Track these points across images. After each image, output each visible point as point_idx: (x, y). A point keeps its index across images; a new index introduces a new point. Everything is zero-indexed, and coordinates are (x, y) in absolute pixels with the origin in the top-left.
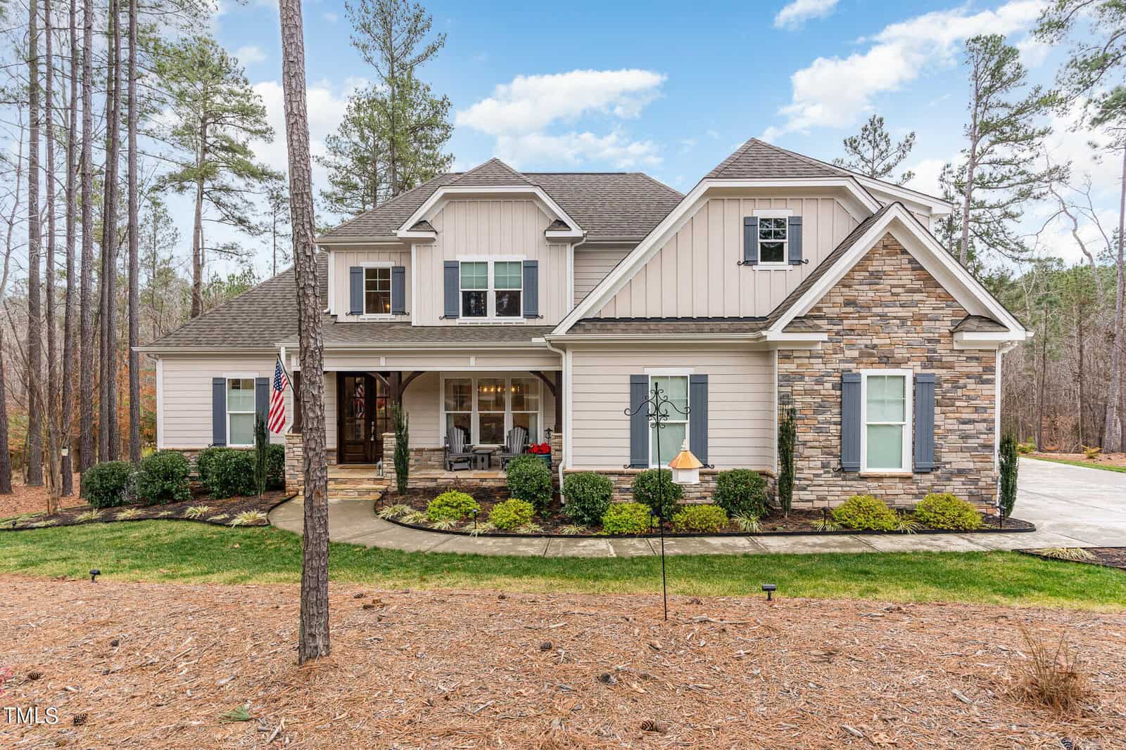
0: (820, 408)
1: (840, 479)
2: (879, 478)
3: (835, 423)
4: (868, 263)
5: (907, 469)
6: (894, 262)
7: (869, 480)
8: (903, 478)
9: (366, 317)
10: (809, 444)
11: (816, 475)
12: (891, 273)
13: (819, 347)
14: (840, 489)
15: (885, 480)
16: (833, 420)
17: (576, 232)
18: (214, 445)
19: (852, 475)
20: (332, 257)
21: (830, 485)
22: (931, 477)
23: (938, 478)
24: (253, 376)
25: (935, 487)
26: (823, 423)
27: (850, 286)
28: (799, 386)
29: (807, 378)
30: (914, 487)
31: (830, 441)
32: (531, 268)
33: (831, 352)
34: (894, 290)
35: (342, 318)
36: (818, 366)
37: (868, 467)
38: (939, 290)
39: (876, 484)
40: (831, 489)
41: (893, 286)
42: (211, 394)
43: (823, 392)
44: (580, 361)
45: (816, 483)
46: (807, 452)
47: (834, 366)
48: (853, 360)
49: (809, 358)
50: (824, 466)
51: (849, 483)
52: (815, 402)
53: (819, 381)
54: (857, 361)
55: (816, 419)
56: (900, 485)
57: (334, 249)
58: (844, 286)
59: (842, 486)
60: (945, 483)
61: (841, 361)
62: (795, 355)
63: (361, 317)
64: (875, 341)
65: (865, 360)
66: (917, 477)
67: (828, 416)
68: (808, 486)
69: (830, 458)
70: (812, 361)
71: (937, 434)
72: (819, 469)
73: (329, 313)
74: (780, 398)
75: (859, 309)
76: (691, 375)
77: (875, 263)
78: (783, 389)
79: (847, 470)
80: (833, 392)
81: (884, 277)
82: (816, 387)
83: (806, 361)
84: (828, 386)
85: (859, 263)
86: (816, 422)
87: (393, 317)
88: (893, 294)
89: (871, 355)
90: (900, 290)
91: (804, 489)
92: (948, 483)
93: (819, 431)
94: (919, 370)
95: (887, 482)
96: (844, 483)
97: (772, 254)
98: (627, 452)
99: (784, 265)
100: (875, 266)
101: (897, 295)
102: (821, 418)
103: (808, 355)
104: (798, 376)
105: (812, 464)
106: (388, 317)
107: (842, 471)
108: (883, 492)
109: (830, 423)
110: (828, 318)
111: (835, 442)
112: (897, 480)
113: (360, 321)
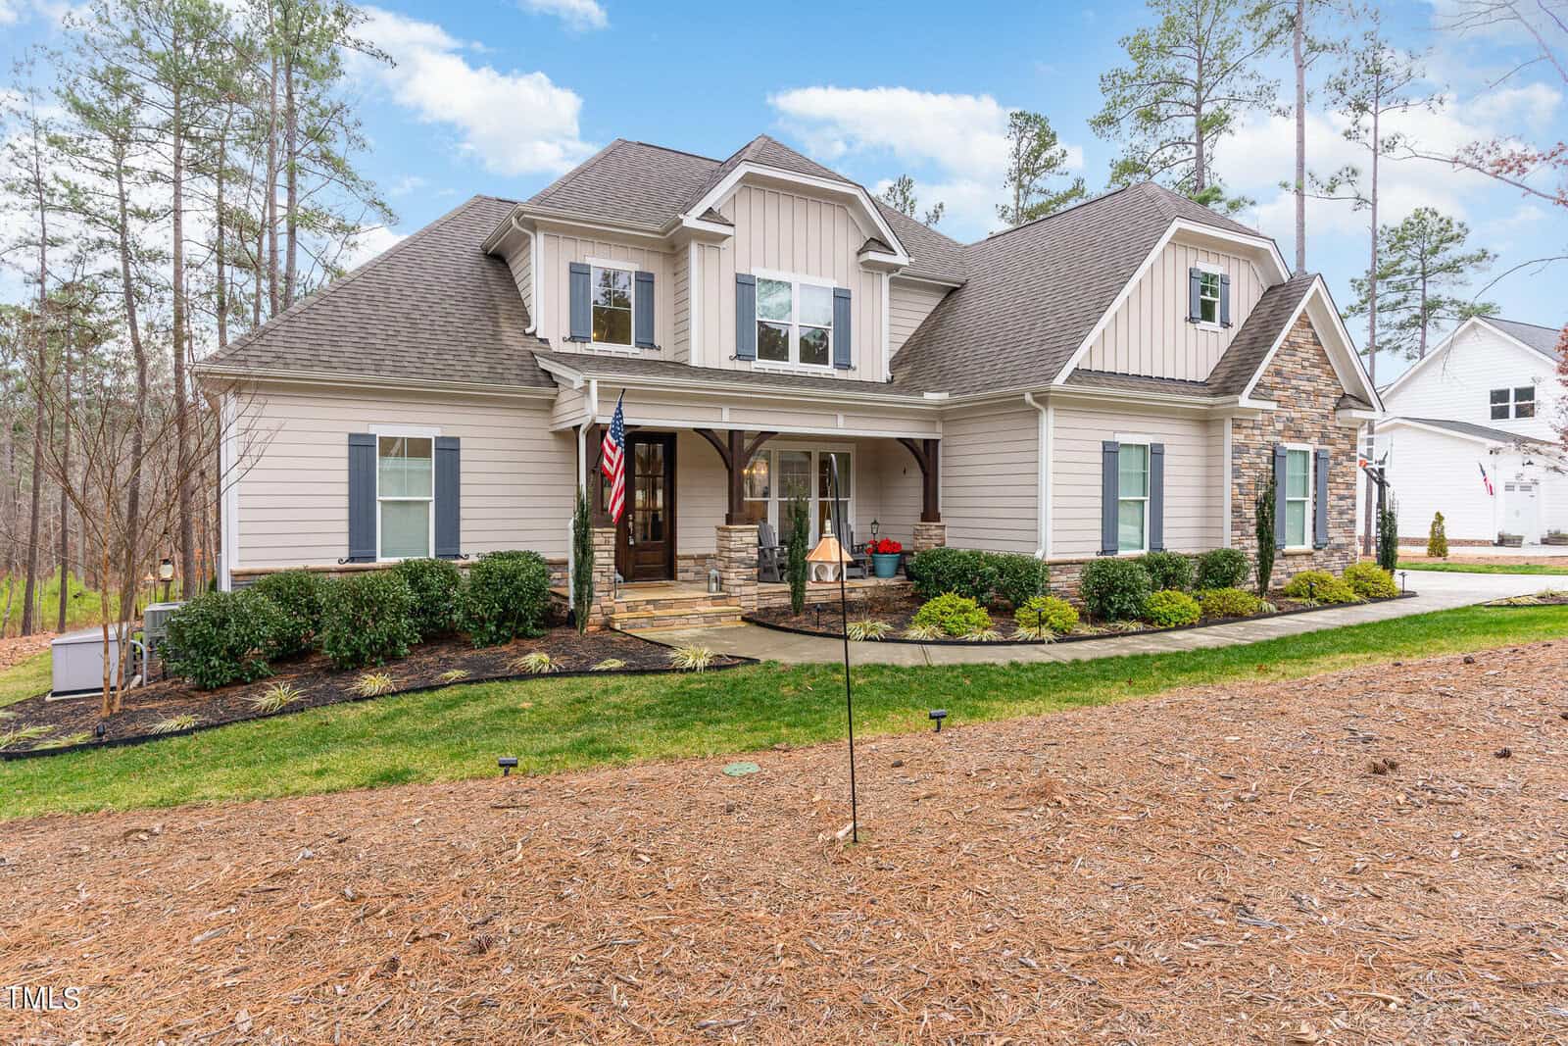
2: (1294, 556)
5: (1308, 546)
7: (1290, 557)
8: (1308, 555)
9: (597, 348)
10: (1252, 521)
13: (1260, 417)
15: (1298, 558)
17: (901, 258)
18: (352, 559)
20: (539, 243)
22: (1323, 552)
23: (1327, 553)
24: (431, 433)
28: (1245, 459)
29: (1251, 451)
30: (1314, 564)
32: (842, 298)
34: (1304, 364)
35: (557, 345)
36: (1258, 438)
38: (1328, 367)
39: (1292, 562)
42: (344, 464)
43: (1261, 466)
44: (1060, 421)
46: (1251, 530)
47: (1268, 439)
48: (1280, 433)
49: (1252, 428)
52: (1256, 477)
53: (1259, 454)
54: (1283, 434)
55: (1257, 494)
56: (1305, 563)
57: (542, 229)
61: (1273, 433)
62: (1245, 424)
63: (588, 345)
64: (1293, 415)
65: (1287, 433)
66: (1315, 553)
68: (1252, 566)
70: (1254, 432)
73: (534, 334)
74: (1234, 471)
76: (1152, 444)
78: (1236, 461)
80: (1267, 466)
82: (1257, 460)
83: (1250, 432)
84: (1264, 459)
87: (637, 350)
88: (1303, 368)
89: (1291, 428)
90: (1307, 364)
92: (1331, 558)
94: (1318, 446)
95: (1298, 560)
97: (1207, 312)
99: (1216, 325)
101: (1306, 368)
103: (1251, 425)
104: (1245, 448)
105: (1254, 543)
106: (629, 350)
108: (1296, 570)
112: (1303, 558)
113: (586, 352)
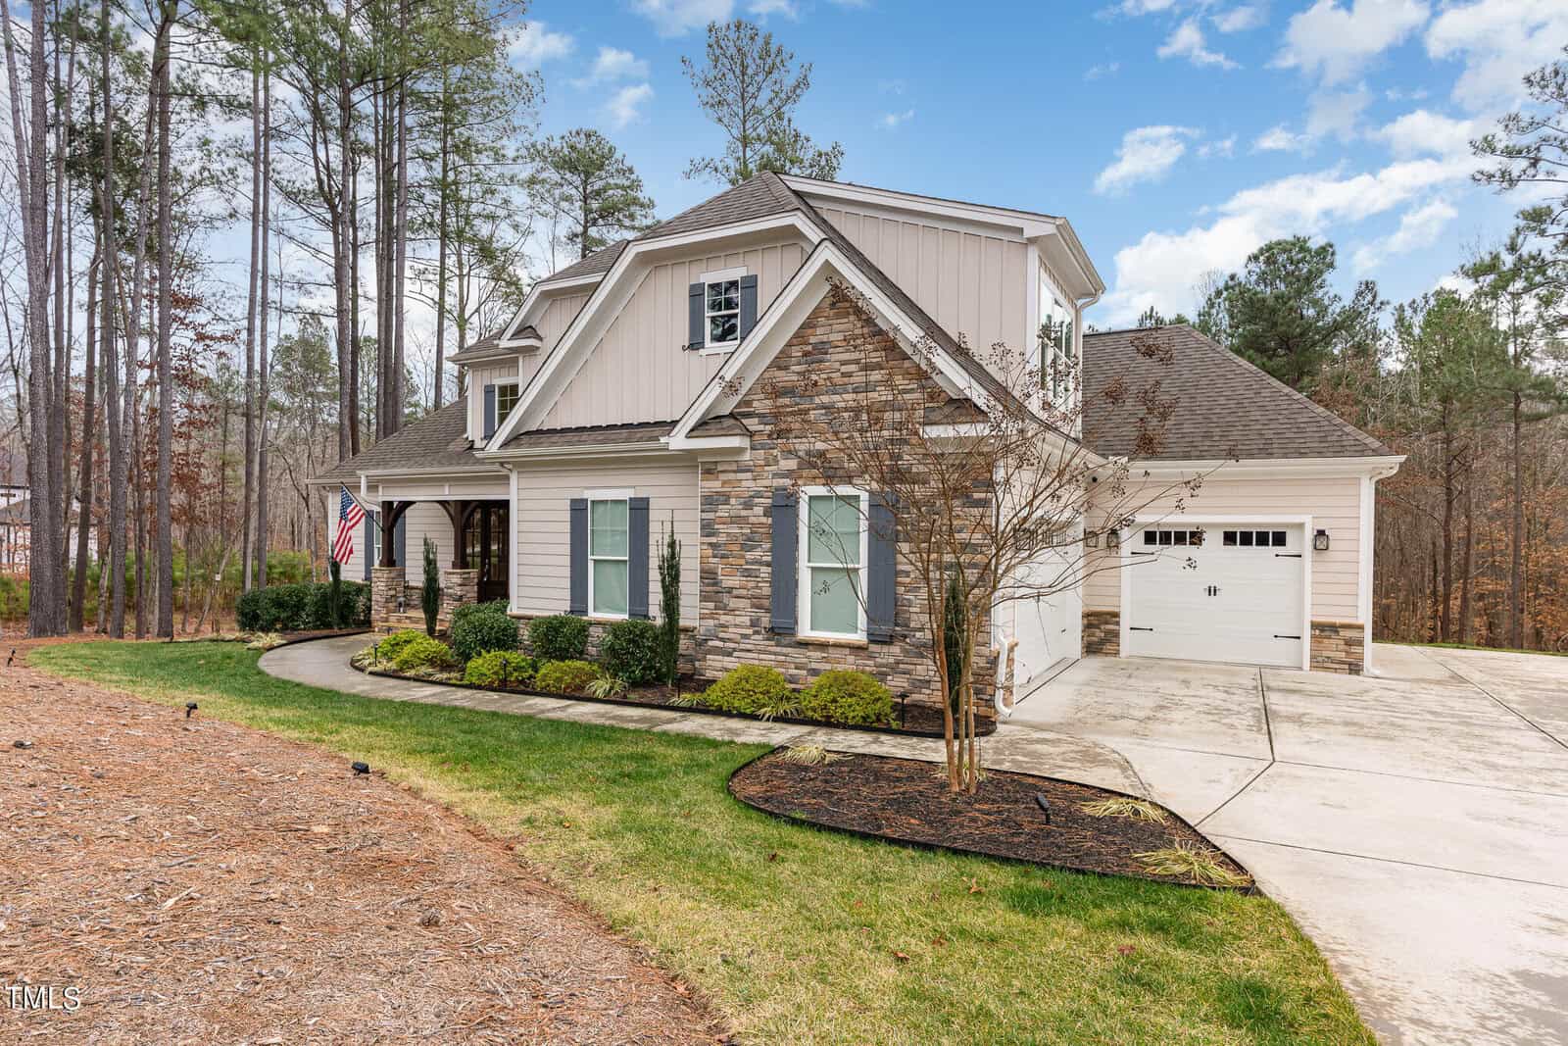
0: (748, 544)
1: (773, 643)
2: (823, 646)
3: (768, 564)
4: (810, 331)
6: (842, 327)
7: (811, 647)
8: (856, 649)
10: (735, 592)
11: (745, 636)
12: (839, 344)
14: (773, 657)
15: (832, 650)
16: (765, 559)
19: (787, 640)
20: (471, 377)
21: (760, 652)
22: (896, 649)
23: (906, 652)
25: (901, 666)
26: (752, 564)
27: (786, 368)
28: (723, 512)
29: (733, 501)
30: (871, 663)
31: (760, 588)
33: (762, 463)
34: (844, 369)
35: (478, 444)
36: (747, 483)
37: (812, 629)
39: (818, 654)
40: (762, 656)
41: (844, 363)
43: (753, 520)
44: (526, 482)
45: (742, 646)
46: (733, 603)
47: (767, 483)
48: (789, 474)
49: (736, 472)
50: (754, 623)
51: (785, 650)
52: (743, 534)
53: (748, 506)
54: (795, 475)
55: (743, 557)
56: (851, 659)
57: (471, 368)
58: (780, 368)
59: (775, 654)
60: (915, 660)
61: (776, 475)
62: (720, 468)
64: (819, 446)
65: (805, 473)
66: (873, 648)
67: (756, 554)
68: (734, 650)
69: (761, 613)
70: (740, 476)
71: (903, 584)
72: (747, 627)
75: (798, 400)
76: (631, 499)
77: (819, 331)
78: (706, 516)
79: (781, 631)
80: (764, 520)
81: (830, 351)
82: (744, 513)
83: (731, 476)
84: (759, 510)
85: (797, 333)
86: (742, 562)
88: (844, 375)
89: (814, 466)
90: (853, 368)
91: (730, 655)
92: (919, 661)
93: (748, 574)
94: (876, 487)
95: (833, 653)
96: (778, 649)
98: (567, 594)
99: (735, 344)
100: (818, 336)
101: (849, 375)
102: (749, 556)
103: (735, 468)
104: (722, 498)
105: (738, 620)
107: (774, 632)
108: (828, 667)
109: (761, 563)
110: (759, 416)
111: (766, 590)
112: (847, 651)
